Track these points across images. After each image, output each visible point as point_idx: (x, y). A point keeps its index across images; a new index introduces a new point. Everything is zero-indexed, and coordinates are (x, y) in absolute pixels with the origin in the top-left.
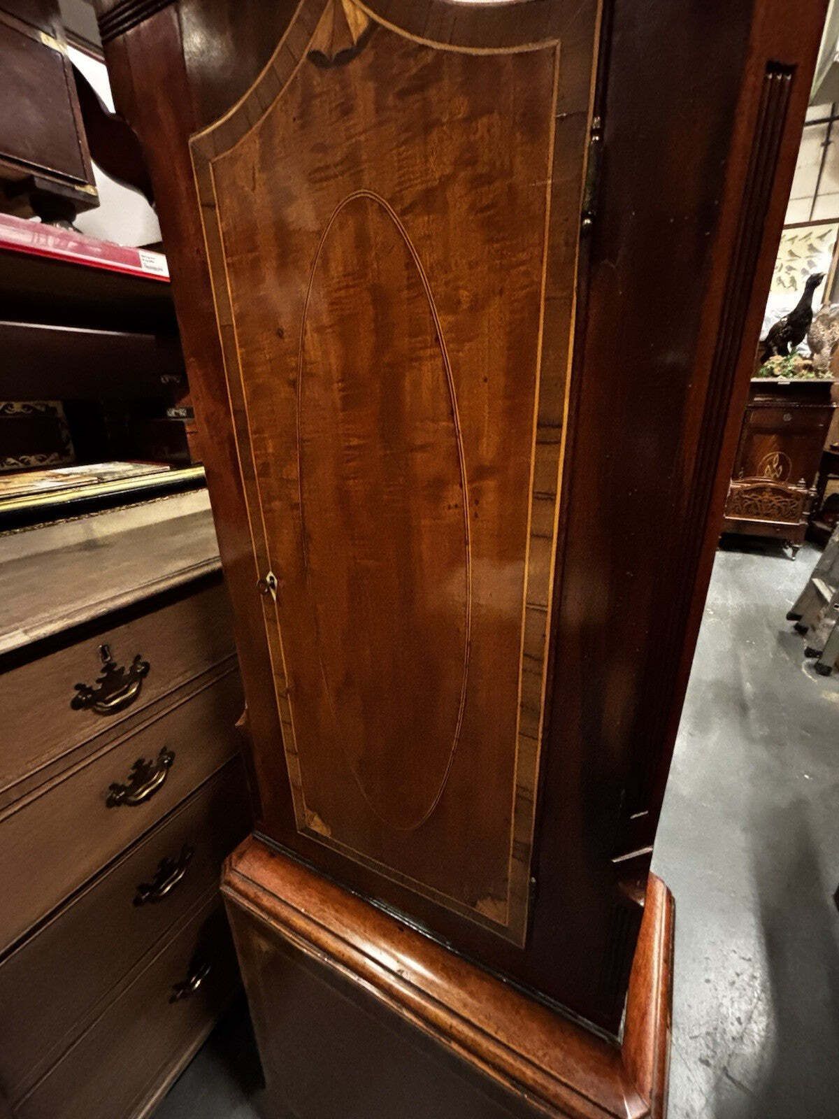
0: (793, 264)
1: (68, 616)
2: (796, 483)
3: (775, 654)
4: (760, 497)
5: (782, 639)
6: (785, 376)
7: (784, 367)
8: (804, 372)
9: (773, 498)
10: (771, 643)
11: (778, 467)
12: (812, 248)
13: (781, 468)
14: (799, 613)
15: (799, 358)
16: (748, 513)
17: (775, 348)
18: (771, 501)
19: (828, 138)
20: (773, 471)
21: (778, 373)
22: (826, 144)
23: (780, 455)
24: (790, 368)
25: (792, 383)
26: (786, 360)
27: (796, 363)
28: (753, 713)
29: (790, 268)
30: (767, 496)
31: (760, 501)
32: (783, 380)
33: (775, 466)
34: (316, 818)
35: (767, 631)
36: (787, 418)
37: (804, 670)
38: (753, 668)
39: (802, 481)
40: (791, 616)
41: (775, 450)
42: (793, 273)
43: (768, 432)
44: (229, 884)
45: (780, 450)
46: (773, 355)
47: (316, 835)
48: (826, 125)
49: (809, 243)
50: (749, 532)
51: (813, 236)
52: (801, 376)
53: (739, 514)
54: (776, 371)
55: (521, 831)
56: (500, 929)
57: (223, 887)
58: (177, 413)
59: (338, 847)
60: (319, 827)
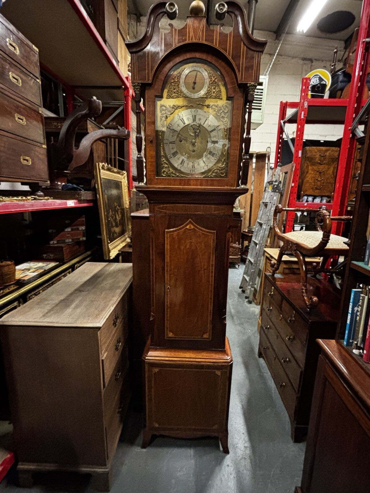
1: (115, 303)
2: (235, 243)
3: (238, 300)
5: (239, 295)
10: (236, 296)
13: (231, 239)
14: (242, 286)
28: (235, 318)
34: (171, 333)
35: (235, 293)
37: (246, 303)
38: (233, 305)
39: (237, 243)
40: (240, 288)
44: (147, 359)
47: (170, 337)
55: (210, 318)
56: (207, 338)
57: (146, 361)
58: (53, 243)
59: (175, 338)
60: (171, 335)
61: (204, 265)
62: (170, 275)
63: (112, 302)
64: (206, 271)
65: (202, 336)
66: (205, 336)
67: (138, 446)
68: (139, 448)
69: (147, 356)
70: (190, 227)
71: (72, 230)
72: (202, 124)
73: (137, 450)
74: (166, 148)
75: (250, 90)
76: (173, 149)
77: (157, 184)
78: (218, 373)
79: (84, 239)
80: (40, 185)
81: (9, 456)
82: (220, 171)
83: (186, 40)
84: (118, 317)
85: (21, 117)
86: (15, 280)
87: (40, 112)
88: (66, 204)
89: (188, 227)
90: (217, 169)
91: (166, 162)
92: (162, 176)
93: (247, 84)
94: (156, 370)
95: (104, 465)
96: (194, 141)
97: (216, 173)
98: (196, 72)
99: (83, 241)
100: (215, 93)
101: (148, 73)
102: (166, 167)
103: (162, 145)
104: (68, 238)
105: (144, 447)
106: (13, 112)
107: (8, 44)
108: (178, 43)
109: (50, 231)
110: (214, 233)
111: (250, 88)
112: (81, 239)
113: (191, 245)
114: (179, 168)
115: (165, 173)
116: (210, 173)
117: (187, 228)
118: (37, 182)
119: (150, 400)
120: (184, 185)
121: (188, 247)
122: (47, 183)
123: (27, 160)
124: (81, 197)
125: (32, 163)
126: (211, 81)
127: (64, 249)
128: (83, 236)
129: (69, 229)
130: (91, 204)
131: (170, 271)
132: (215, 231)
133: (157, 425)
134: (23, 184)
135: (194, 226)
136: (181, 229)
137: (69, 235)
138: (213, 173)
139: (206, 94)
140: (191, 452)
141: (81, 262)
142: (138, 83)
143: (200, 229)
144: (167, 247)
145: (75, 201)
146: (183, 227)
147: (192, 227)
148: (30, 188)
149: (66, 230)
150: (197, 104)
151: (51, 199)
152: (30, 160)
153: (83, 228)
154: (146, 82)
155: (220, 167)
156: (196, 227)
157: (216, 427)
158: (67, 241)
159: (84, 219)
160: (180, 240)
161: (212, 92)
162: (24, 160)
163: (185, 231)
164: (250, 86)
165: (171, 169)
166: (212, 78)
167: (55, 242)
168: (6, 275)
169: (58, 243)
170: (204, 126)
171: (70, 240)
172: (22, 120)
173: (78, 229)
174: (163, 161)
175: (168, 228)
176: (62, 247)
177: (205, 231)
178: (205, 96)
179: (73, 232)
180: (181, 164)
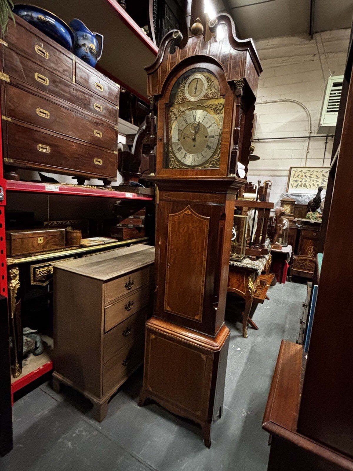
0: (317, 180)
4: (305, 263)
6: (313, 219)
7: (313, 216)
8: (319, 219)
9: (310, 263)
11: (313, 252)
12: (323, 175)
13: (314, 252)
15: (318, 214)
16: (301, 268)
17: (310, 209)
18: (309, 265)
19: (326, 141)
20: (311, 253)
21: (311, 218)
22: (326, 143)
23: (313, 248)
24: (315, 217)
25: (315, 223)
26: (313, 214)
27: (317, 215)
29: (317, 181)
30: (308, 262)
31: (305, 264)
32: (312, 221)
33: (312, 251)
34: (169, 307)
36: (315, 234)
38: (291, 321)
41: (312, 245)
42: (318, 183)
43: (308, 239)
44: (148, 325)
45: (314, 246)
46: (310, 212)
47: (168, 311)
48: (326, 137)
49: (322, 173)
50: (301, 275)
51: (324, 172)
52: (318, 220)
53: (298, 268)
54: (310, 217)
56: (198, 320)
57: (147, 325)
58: (119, 225)
59: (172, 312)
60: (169, 309)
61: (198, 249)
62: (171, 253)
63: (127, 269)
64: (199, 254)
65: (194, 317)
66: (197, 318)
67: (136, 402)
68: (136, 404)
69: (149, 322)
70: (188, 212)
71: (134, 218)
72: (201, 122)
73: (134, 405)
74: (173, 146)
75: (237, 86)
76: (178, 145)
77: (163, 174)
78: (204, 357)
79: (143, 226)
80: (108, 180)
81: (49, 363)
82: (216, 162)
83: (186, 56)
84: (132, 284)
85: (99, 132)
86: (80, 244)
87: (115, 128)
88: (125, 195)
89: (186, 212)
90: (213, 161)
91: (173, 156)
92: (170, 168)
93: (234, 81)
94: (153, 336)
95: (99, 397)
96: (193, 137)
97: (213, 164)
98: (197, 79)
99: (141, 228)
100: (212, 94)
101: (159, 87)
102: (173, 161)
103: (170, 143)
104: (131, 223)
105: (139, 405)
106: (92, 129)
107: (96, 86)
108: (181, 59)
109: (118, 216)
110: (208, 219)
111: (237, 84)
112: (140, 226)
113: (188, 229)
114: (182, 161)
115: (172, 166)
116: (207, 165)
117: (185, 214)
118: (106, 177)
119: (147, 363)
120: (183, 175)
121: (186, 230)
122: (114, 179)
123: (99, 162)
124: (139, 192)
125: (103, 163)
126: (208, 84)
127: (124, 230)
128: (142, 224)
129: (132, 217)
130: (151, 199)
131: (171, 250)
132: (209, 218)
133: (151, 389)
134: (99, 179)
135: (191, 211)
136: (181, 214)
137: (132, 221)
138: (210, 164)
139: (204, 96)
140: (175, 428)
141: (135, 243)
142: (152, 96)
143: (196, 215)
144: (170, 229)
145: (134, 194)
146: (183, 212)
147: (190, 213)
148: (104, 182)
149: (130, 217)
150: (198, 106)
151: (114, 190)
152: (102, 161)
153: (143, 217)
154: (157, 94)
155: (215, 159)
156: (193, 213)
157: (199, 413)
158: (129, 225)
159: (145, 210)
160: (179, 223)
161: (210, 94)
162: (97, 161)
163: (184, 217)
164: (236, 83)
165: (176, 162)
166: (210, 81)
167: (121, 225)
168: (73, 239)
169: (122, 226)
170: (203, 123)
171: (132, 226)
172: (99, 134)
173: (139, 218)
174: (171, 156)
175: (171, 213)
176: (122, 229)
177: (200, 217)
178: (204, 98)
179: (135, 219)
180: (184, 157)
